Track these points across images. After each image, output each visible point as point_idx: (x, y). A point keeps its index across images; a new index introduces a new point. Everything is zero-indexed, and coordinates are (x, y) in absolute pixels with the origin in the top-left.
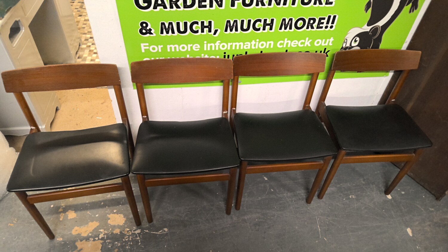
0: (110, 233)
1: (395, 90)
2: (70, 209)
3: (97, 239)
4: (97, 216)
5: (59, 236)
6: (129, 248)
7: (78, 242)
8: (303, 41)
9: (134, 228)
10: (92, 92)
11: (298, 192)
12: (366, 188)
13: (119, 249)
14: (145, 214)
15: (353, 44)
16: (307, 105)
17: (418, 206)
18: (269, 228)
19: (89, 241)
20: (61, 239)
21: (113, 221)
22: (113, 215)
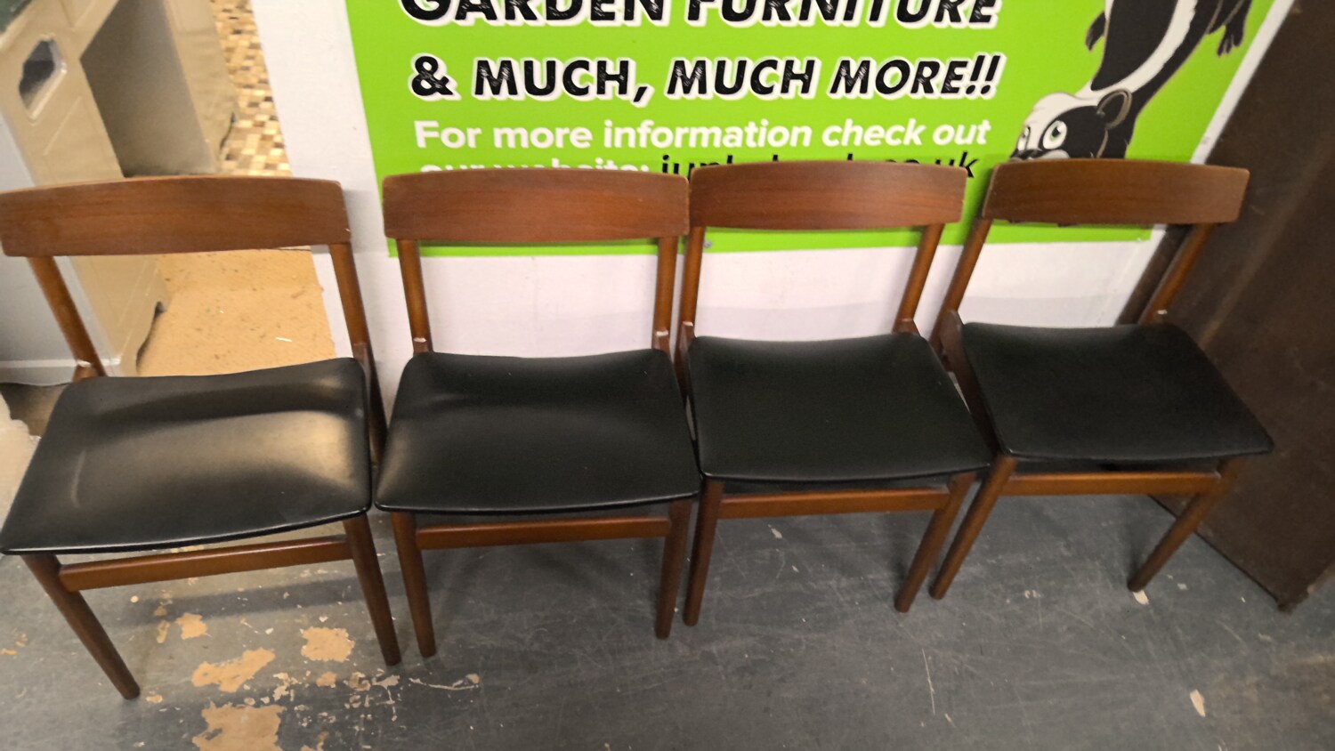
0: (307, 685)
1: (1167, 284)
2: (186, 610)
3: (266, 700)
4: (269, 631)
5: (153, 689)
6: (363, 729)
7: (208, 708)
8: (900, 129)
9: (379, 670)
10: (265, 260)
11: (871, 577)
12: (1074, 569)
13: (332, 734)
14: (412, 630)
15: (1049, 143)
16: (906, 320)
17: (1226, 628)
18: (782, 680)
19: (242, 707)
20: (160, 699)
21: (316, 649)
22: (318, 630)
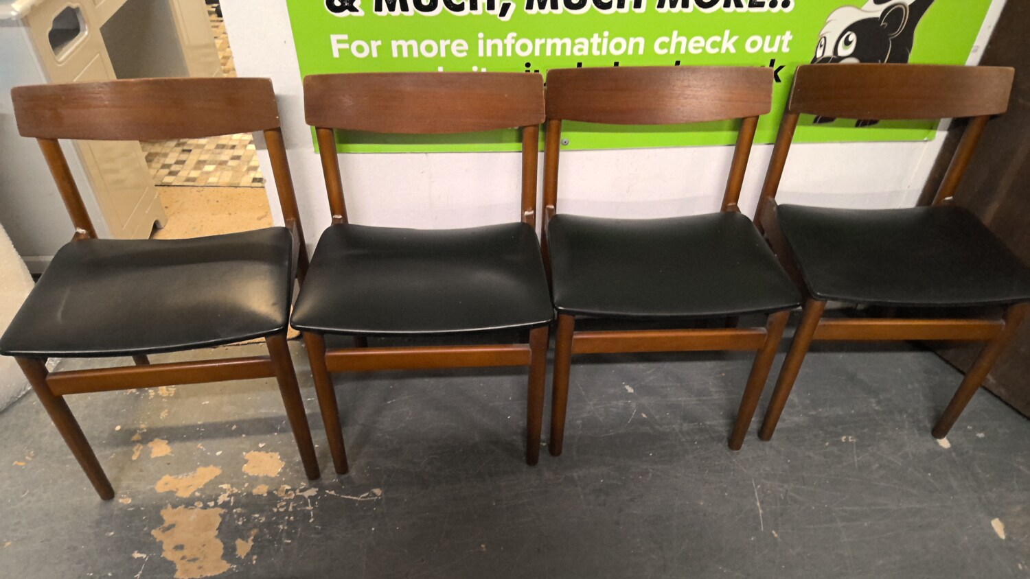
0: (245, 494)
1: (952, 175)
2: (156, 437)
3: (212, 504)
4: (218, 453)
5: (126, 493)
6: (286, 528)
7: (166, 508)
8: (718, 39)
9: (302, 483)
10: (240, 194)
11: (708, 423)
12: (884, 420)
13: (261, 530)
14: (330, 455)
15: (843, 51)
16: (730, 204)
17: (1021, 467)
18: (631, 500)
19: (192, 509)
20: (129, 501)
21: (254, 467)
22: (256, 453)
